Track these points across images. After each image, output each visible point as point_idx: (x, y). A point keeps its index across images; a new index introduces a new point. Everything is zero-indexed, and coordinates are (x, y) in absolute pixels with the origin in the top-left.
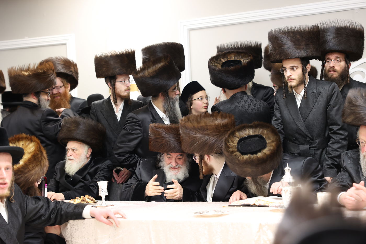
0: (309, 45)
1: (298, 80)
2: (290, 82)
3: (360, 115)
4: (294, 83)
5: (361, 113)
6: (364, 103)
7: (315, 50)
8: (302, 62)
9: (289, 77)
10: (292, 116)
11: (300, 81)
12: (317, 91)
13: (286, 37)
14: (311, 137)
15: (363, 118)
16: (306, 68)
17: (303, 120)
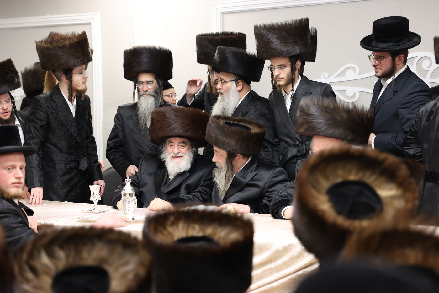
0: (297, 42)
1: (287, 79)
2: (279, 81)
3: (313, 124)
4: (282, 83)
5: (314, 122)
6: (316, 111)
7: (303, 46)
8: (290, 60)
9: (277, 76)
10: (282, 119)
11: (288, 80)
12: (309, 92)
13: (271, 35)
14: (301, 140)
15: (316, 127)
16: (295, 66)
17: (293, 122)
